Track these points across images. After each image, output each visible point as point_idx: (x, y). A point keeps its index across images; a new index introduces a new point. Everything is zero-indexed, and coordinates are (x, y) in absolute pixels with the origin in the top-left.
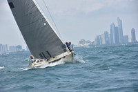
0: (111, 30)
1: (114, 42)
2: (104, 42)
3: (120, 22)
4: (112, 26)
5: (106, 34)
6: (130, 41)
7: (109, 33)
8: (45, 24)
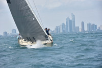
0: (67, 22)
1: (69, 31)
2: (61, 31)
3: (73, 16)
4: (68, 19)
5: (63, 25)
6: (80, 31)
7: (66, 24)
8: (34, 19)
